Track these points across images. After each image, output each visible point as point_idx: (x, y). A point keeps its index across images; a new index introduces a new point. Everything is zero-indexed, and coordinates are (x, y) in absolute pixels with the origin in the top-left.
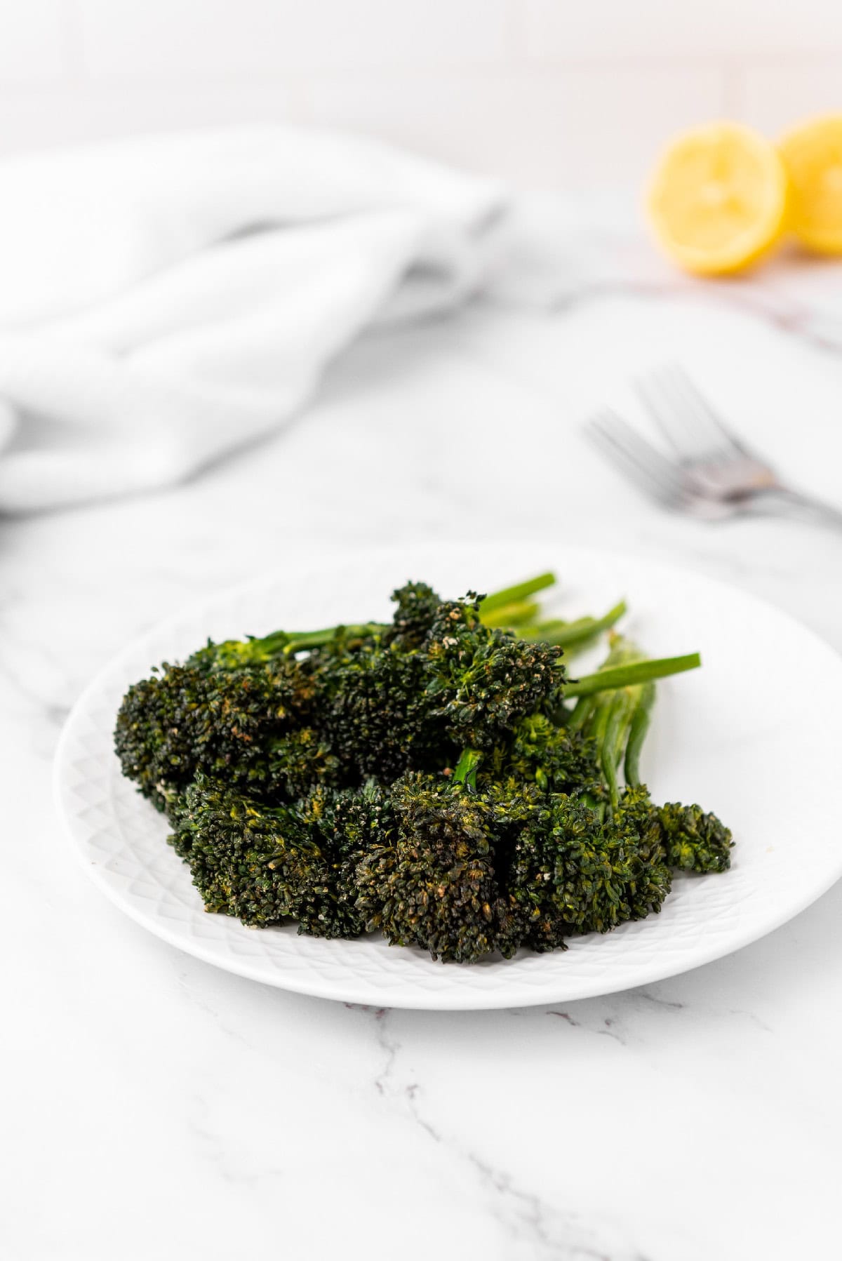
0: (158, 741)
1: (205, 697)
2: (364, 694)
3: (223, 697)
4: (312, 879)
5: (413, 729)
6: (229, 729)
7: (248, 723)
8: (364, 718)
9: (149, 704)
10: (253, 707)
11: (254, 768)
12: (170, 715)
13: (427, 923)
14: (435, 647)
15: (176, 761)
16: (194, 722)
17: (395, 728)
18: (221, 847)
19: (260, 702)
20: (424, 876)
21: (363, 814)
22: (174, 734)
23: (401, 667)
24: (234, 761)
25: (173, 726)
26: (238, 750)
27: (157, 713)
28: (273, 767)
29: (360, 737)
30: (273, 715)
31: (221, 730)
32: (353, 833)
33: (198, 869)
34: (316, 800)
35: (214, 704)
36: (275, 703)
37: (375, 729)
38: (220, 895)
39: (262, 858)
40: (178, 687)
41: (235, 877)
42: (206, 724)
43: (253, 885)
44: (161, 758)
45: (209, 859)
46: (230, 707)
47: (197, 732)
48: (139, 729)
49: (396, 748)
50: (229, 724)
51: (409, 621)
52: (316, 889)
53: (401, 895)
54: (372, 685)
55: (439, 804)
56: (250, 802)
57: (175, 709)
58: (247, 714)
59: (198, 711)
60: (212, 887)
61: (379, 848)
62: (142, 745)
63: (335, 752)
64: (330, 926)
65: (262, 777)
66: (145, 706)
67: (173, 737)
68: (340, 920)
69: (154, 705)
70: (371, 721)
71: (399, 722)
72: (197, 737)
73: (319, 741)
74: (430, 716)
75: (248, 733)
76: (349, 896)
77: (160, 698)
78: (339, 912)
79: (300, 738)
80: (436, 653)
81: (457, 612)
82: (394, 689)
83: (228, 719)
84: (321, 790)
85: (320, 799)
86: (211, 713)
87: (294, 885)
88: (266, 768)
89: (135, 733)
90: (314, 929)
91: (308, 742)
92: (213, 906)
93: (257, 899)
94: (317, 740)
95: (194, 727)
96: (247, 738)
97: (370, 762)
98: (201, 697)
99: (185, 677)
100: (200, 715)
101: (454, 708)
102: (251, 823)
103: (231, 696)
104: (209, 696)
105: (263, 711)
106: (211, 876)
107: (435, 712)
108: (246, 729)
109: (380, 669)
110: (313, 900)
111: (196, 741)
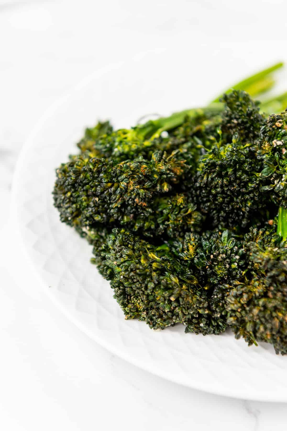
0: (84, 204)
1: (117, 179)
2: (220, 175)
3: (129, 179)
4: (198, 305)
5: (252, 198)
6: (133, 200)
7: (145, 195)
8: (219, 190)
9: (79, 181)
10: (147, 184)
11: (147, 221)
12: (93, 189)
13: (277, 337)
14: (266, 145)
15: (97, 218)
16: (110, 195)
17: (240, 197)
18: (138, 285)
19: (151, 181)
20: (276, 309)
21: (227, 260)
22: (96, 201)
23: (243, 158)
24: (136, 217)
25: (95, 195)
26: (138, 211)
27: (85, 188)
28: (159, 220)
29: (217, 202)
30: (161, 190)
31: (128, 201)
32: (220, 271)
33: (120, 295)
34: (191, 244)
35: (123, 184)
36: (161, 181)
37: (227, 197)
38: (135, 310)
39: (166, 294)
40: (99, 172)
41: (146, 302)
42: (118, 196)
43: (157, 306)
44: (88, 215)
45: (128, 289)
46: (133, 186)
47: (112, 201)
48: (71, 196)
49: (240, 209)
50: (133, 197)
51: (240, 121)
52: (201, 311)
53: (261, 321)
54: (225, 169)
55: (279, 256)
56: (149, 246)
57: (96, 186)
58: (144, 189)
59: (113, 189)
60: (130, 306)
61: (240, 284)
62: (74, 206)
63: (198, 210)
64: (207, 330)
65: (153, 227)
66: (76, 182)
67: (95, 203)
68: (213, 326)
69: (81, 182)
70: (223, 192)
71: (243, 194)
72: (111, 203)
73: (188, 202)
74: (264, 190)
75: (144, 201)
76: (221, 314)
77: (86, 178)
78: (213, 322)
79: (177, 201)
80: (267, 149)
81: (280, 122)
82: (240, 173)
83: (132, 193)
84: (194, 238)
85: (194, 244)
86: (121, 189)
87: (186, 308)
88: (155, 220)
89: (69, 198)
90: (196, 330)
91: (181, 204)
92: (131, 316)
93: (160, 314)
94: (187, 202)
95: (110, 198)
96: (145, 204)
97: (222, 216)
98: (115, 180)
99: (103, 165)
100: (115, 192)
101: (282, 188)
102: (154, 265)
103: (133, 178)
104: (119, 179)
105: (155, 186)
106: (129, 298)
107: (267, 188)
108: (143, 199)
109: (231, 160)
110: (197, 316)
111: (111, 206)
